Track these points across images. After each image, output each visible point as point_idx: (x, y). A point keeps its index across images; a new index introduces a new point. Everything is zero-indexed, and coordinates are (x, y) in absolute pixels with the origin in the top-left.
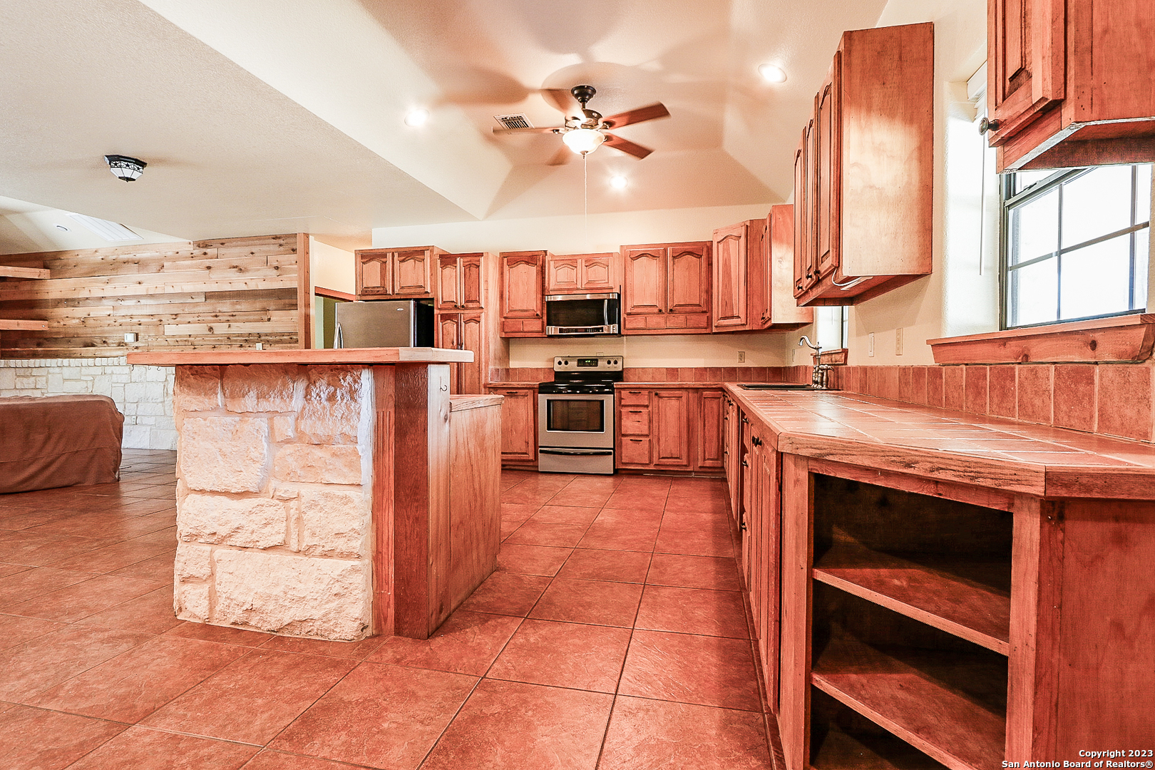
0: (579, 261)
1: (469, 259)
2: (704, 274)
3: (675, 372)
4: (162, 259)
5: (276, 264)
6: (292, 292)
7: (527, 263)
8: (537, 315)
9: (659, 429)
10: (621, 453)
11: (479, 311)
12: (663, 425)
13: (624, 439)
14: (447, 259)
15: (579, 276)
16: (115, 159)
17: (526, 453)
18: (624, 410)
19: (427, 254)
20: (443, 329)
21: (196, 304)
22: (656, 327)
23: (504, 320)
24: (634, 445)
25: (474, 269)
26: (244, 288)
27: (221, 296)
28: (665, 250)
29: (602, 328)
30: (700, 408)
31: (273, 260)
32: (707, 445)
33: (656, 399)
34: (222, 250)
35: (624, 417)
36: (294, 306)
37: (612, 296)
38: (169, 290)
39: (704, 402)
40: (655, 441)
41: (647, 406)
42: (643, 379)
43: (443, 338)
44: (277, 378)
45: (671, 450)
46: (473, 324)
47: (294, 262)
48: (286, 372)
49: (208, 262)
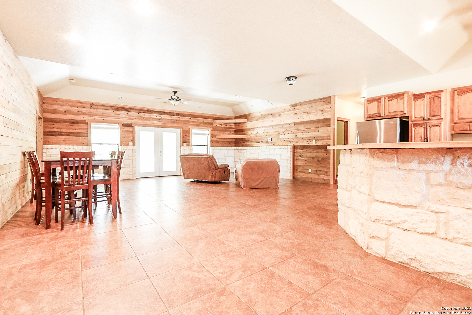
1: (433, 94)
4: (280, 112)
5: (321, 109)
6: (328, 120)
11: (440, 120)
14: (418, 97)
16: (288, 78)
19: (405, 95)
20: (415, 132)
21: (291, 127)
23: (454, 124)
25: (437, 100)
26: (309, 120)
27: (300, 123)
31: (320, 108)
34: (301, 107)
36: (329, 125)
38: (282, 123)
43: (415, 135)
44: (432, 155)
46: (435, 127)
47: (329, 107)
48: (438, 152)
49: (295, 112)
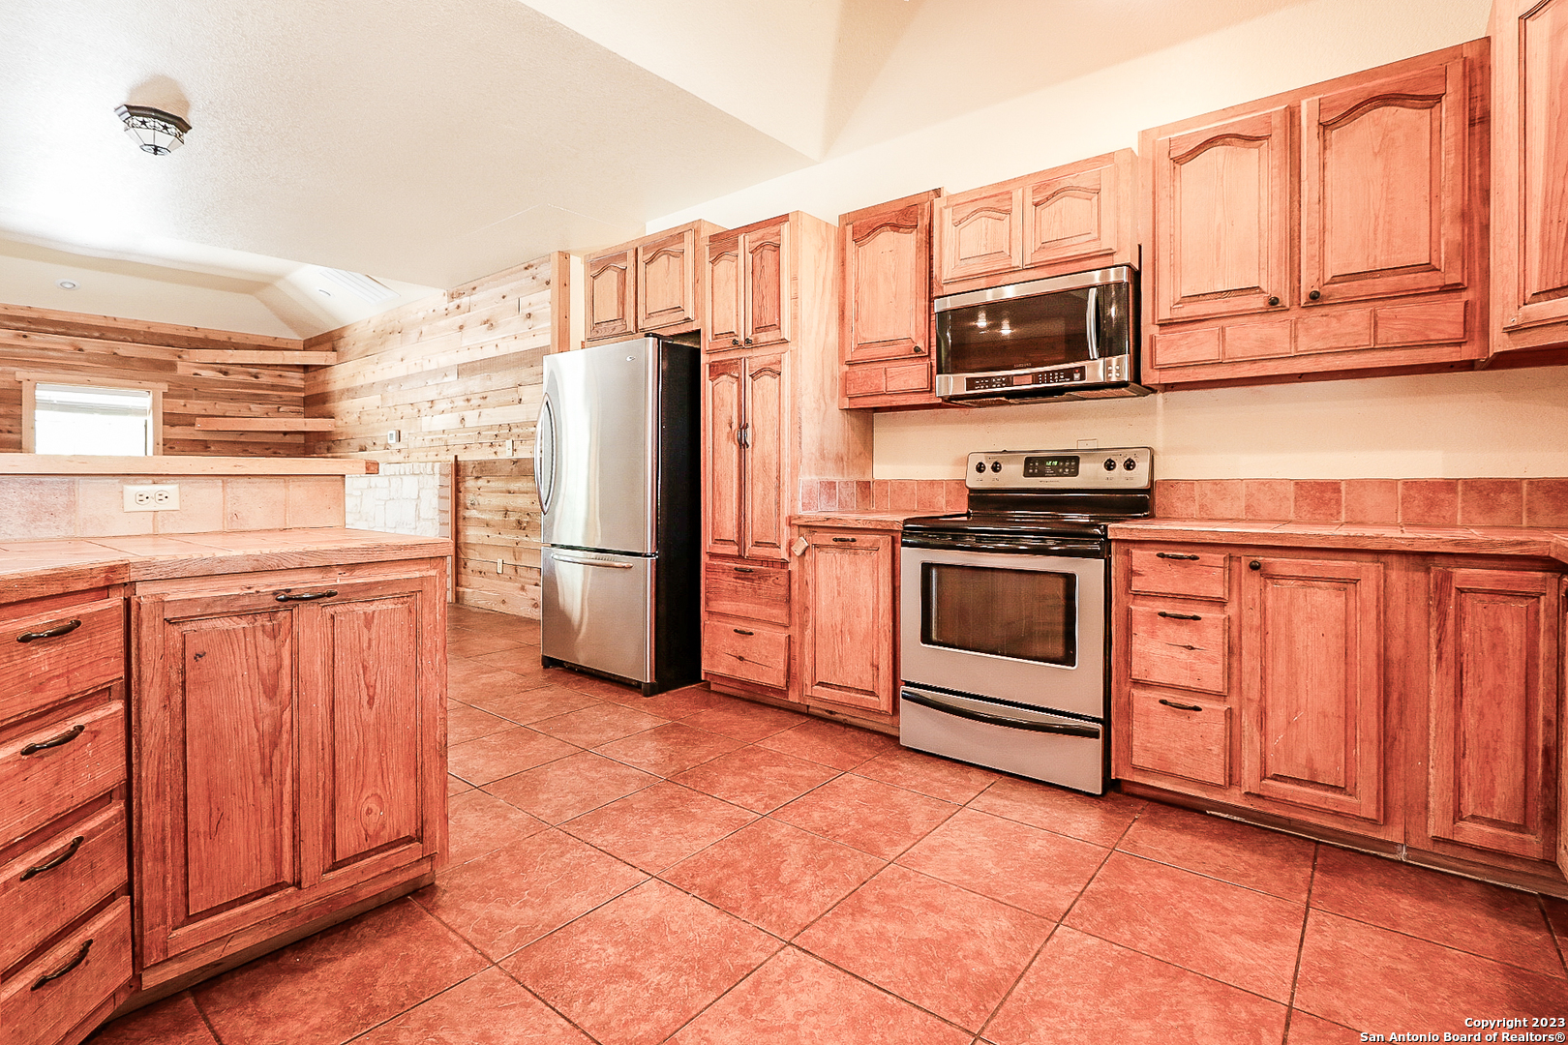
0: (1017, 195)
1: (760, 233)
2: (1450, 159)
3: (1328, 495)
4: (421, 323)
5: (528, 309)
7: (896, 227)
8: (917, 350)
9: (1263, 679)
10: (1130, 737)
11: (780, 349)
12: (1279, 669)
13: (1138, 694)
14: (722, 243)
15: (1017, 233)
17: (872, 694)
18: (1140, 609)
19: (689, 237)
20: (715, 395)
21: (450, 384)
22: (1257, 352)
23: (846, 368)
24: (1173, 719)
25: (769, 256)
26: (495, 353)
27: (473, 369)
28: (1292, 115)
29: (1082, 369)
30: (1441, 628)
31: (525, 304)
32: (1470, 764)
33: (1252, 583)
34: (475, 299)
35: (1140, 630)
37: (1117, 274)
38: (427, 366)
39: (1460, 608)
40: (1248, 721)
41: (1221, 603)
42: (1217, 513)
43: (714, 415)
45: (1310, 760)
46: (767, 379)
47: (548, 303)
49: (460, 319)
